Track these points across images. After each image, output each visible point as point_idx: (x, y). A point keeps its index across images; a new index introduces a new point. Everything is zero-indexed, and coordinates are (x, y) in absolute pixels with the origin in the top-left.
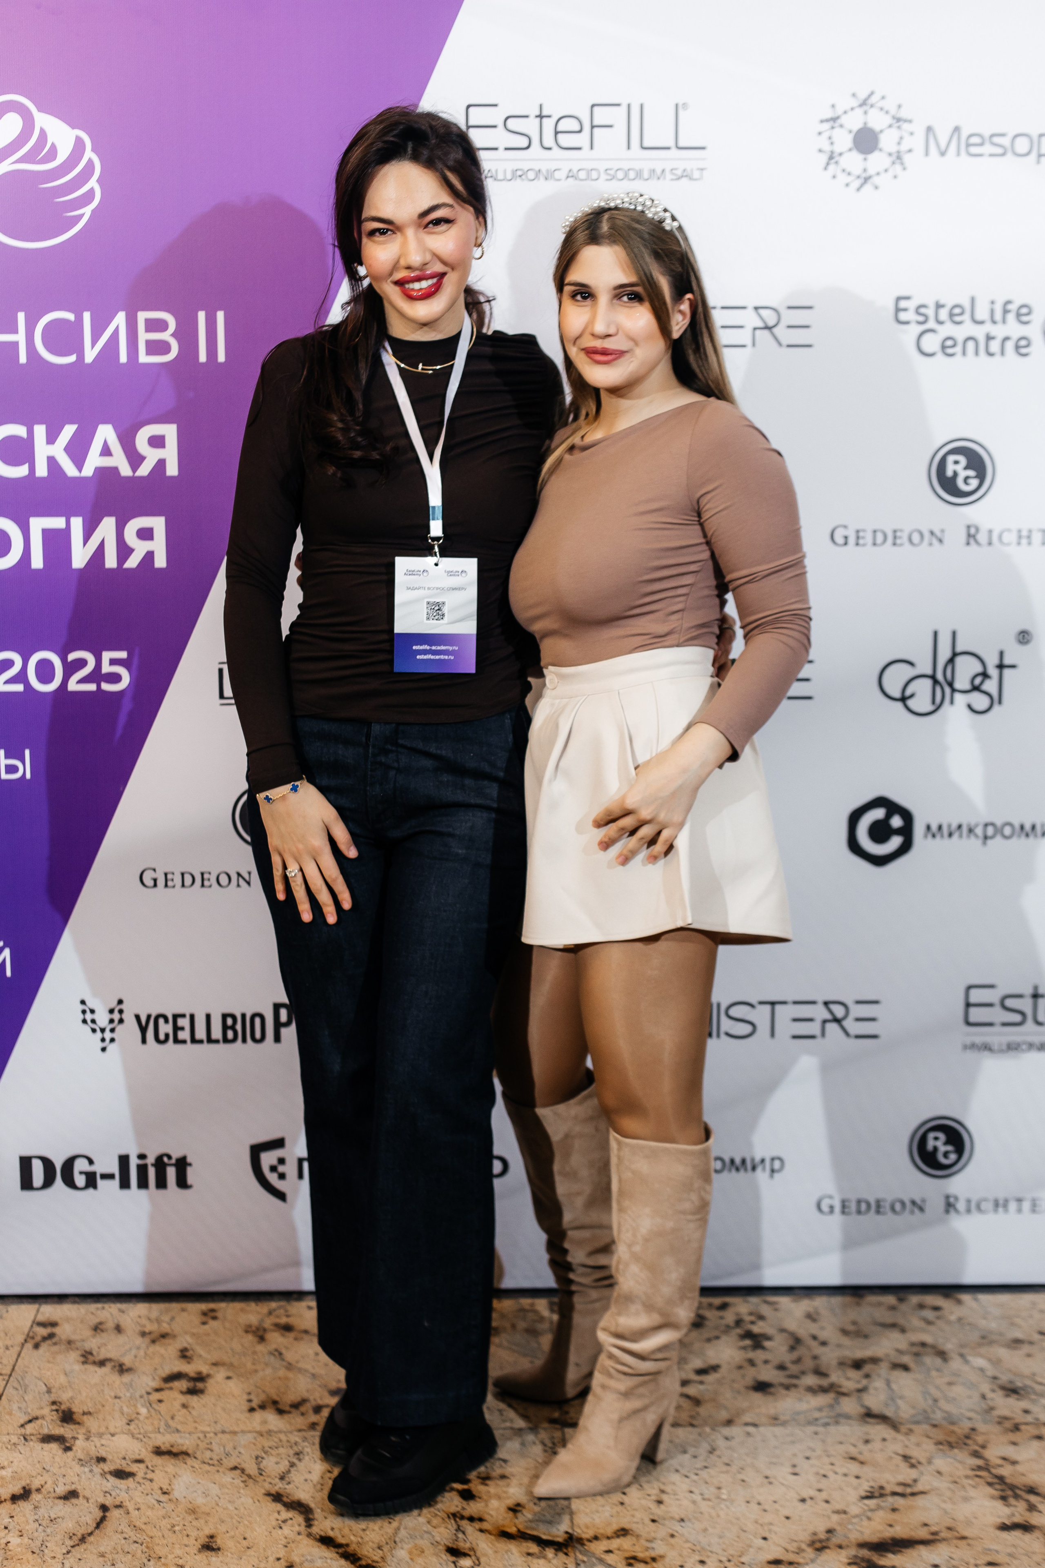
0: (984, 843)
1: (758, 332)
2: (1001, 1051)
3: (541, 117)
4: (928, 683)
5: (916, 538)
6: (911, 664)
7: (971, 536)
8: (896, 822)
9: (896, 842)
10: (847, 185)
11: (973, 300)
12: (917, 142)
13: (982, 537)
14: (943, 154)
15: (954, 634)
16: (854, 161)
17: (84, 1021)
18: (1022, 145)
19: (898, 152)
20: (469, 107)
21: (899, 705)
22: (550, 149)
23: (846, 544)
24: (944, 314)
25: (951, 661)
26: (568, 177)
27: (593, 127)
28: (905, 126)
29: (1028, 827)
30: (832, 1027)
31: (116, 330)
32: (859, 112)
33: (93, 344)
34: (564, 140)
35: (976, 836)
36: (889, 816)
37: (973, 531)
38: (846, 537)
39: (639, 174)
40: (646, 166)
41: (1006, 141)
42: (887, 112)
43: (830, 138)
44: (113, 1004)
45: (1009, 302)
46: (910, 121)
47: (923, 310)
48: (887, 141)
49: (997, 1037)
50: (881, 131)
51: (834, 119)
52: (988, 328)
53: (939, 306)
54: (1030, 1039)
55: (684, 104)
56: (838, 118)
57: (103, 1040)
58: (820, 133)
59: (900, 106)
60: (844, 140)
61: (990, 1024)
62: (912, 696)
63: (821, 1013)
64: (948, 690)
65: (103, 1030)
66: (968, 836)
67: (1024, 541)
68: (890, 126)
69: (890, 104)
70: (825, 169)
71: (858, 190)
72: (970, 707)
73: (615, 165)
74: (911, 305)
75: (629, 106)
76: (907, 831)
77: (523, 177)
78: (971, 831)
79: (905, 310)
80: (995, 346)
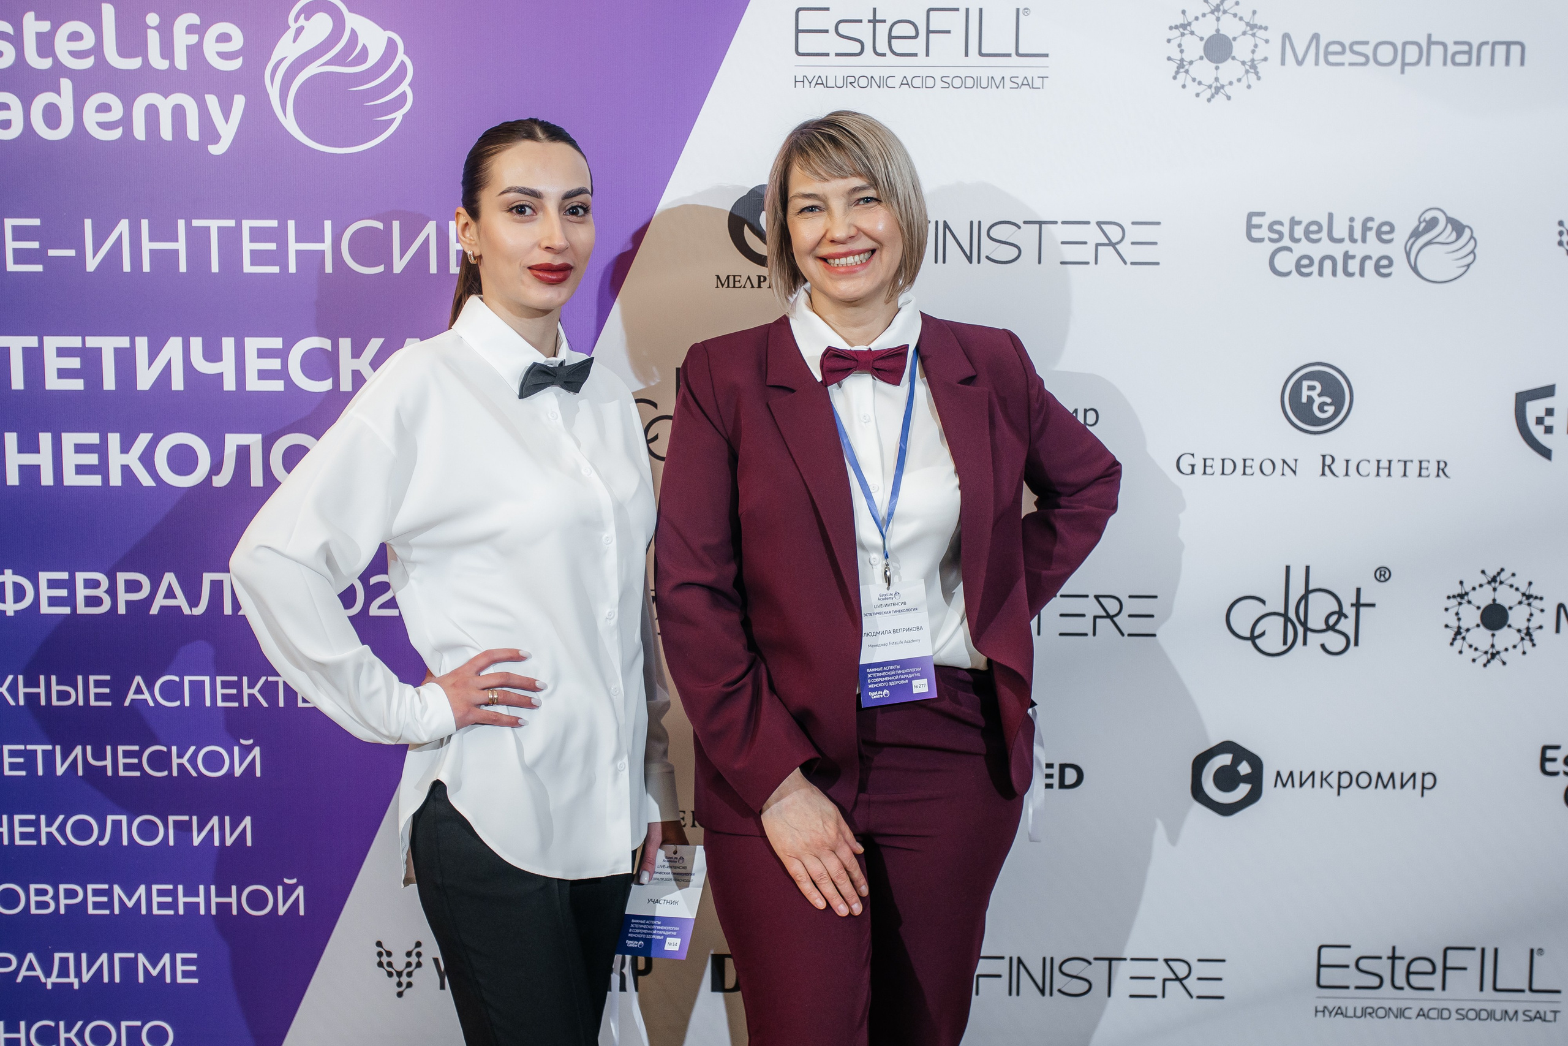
0: (1339, 794)
1: (1100, 248)
2: (1355, 1016)
3: (874, 21)
4: (1281, 620)
5: (1268, 467)
6: (1263, 602)
7: (1327, 466)
8: (1244, 768)
9: (1243, 789)
10: (1198, 95)
11: (1331, 216)
12: (1273, 51)
13: (1339, 467)
14: (1300, 63)
15: (1308, 568)
16: (1204, 70)
17: (380, 964)
18: (1385, 54)
19: (1253, 60)
20: (799, 10)
21: (1249, 643)
22: (884, 55)
23: (1193, 472)
24: (1299, 232)
25: (1305, 597)
26: (902, 84)
27: (929, 32)
28: (1260, 33)
29: (1386, 778)
30: (1173, 987)
31: (427, 241)
32: (1211, 18)
33: (402, 257)
34: (899, 46)
35: (1331, 786)
36: (1236, 762)
37: (1328, 461)
38: (1193, 466)
39: (977, 82)
40: (984, 74)
41: (1368, 50)
42: (1241, 19)
43: (1180, 46)
44: (411, 946)
45: (1371, 219)
46: (1266, 28)
47: (1276, 227)
48: (1242, 49)
49: (1353, 1001)
50: (1235, 39)
51: (1184, 26)
52: (1347, 245)
53: (1294, 223)
54: (1387, 1004)
55: (1025, 9)
56: (1189, 24)
57: (399, 984)
58: (1169, 41)
59: (1254, 12)
60: (1194, 48)
61: (1347, 987)
62: (1263, 634)
63: (1161, 971)
64: (1300, 630)
65: (399, 974)
66: (1322, 786)
67: (1384, 472)
68: (1244, 33)
69: (1244, 11)
70: (1175, 78)
71: (1209, 100)
72: (1323, 646)
73: (952, 73)
74: (1265, 221)
75: (967, 10)
76: (1256, 779)
77: (855, 84)
78: (1324, 779)
79: (1259, 226)
80: (1353, 266)
